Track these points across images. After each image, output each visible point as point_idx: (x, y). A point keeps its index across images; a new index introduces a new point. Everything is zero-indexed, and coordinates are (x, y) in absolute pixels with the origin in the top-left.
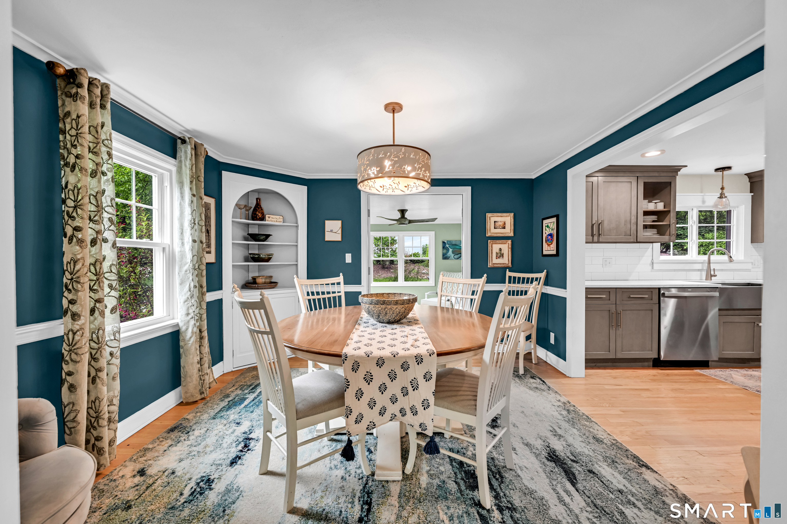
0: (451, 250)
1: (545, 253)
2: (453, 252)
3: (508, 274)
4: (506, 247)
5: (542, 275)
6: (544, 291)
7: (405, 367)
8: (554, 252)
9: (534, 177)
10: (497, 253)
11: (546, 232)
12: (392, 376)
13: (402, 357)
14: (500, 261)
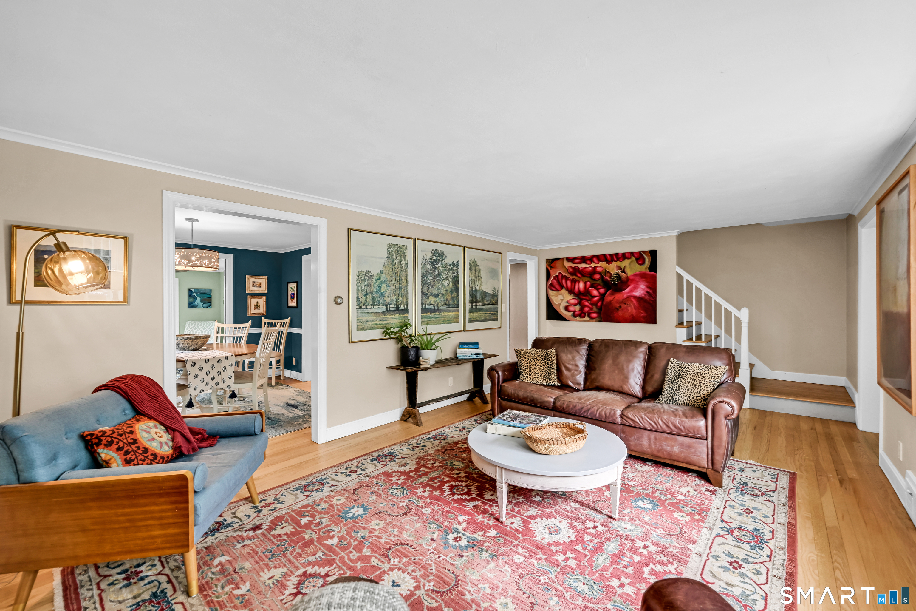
0: (199, 299)
1: (289, 305)
2: (201, 301)
3: (264, 320)
4: (262, 301)
5: (288, 321)
6: (289, 331)
7: (219, 362)
8: (295, 305)
9: (282, 252)
10: (255, 306)
11: (290, 292)
12: (213, 367)
13: (218, 358)
14: (257, 311)
